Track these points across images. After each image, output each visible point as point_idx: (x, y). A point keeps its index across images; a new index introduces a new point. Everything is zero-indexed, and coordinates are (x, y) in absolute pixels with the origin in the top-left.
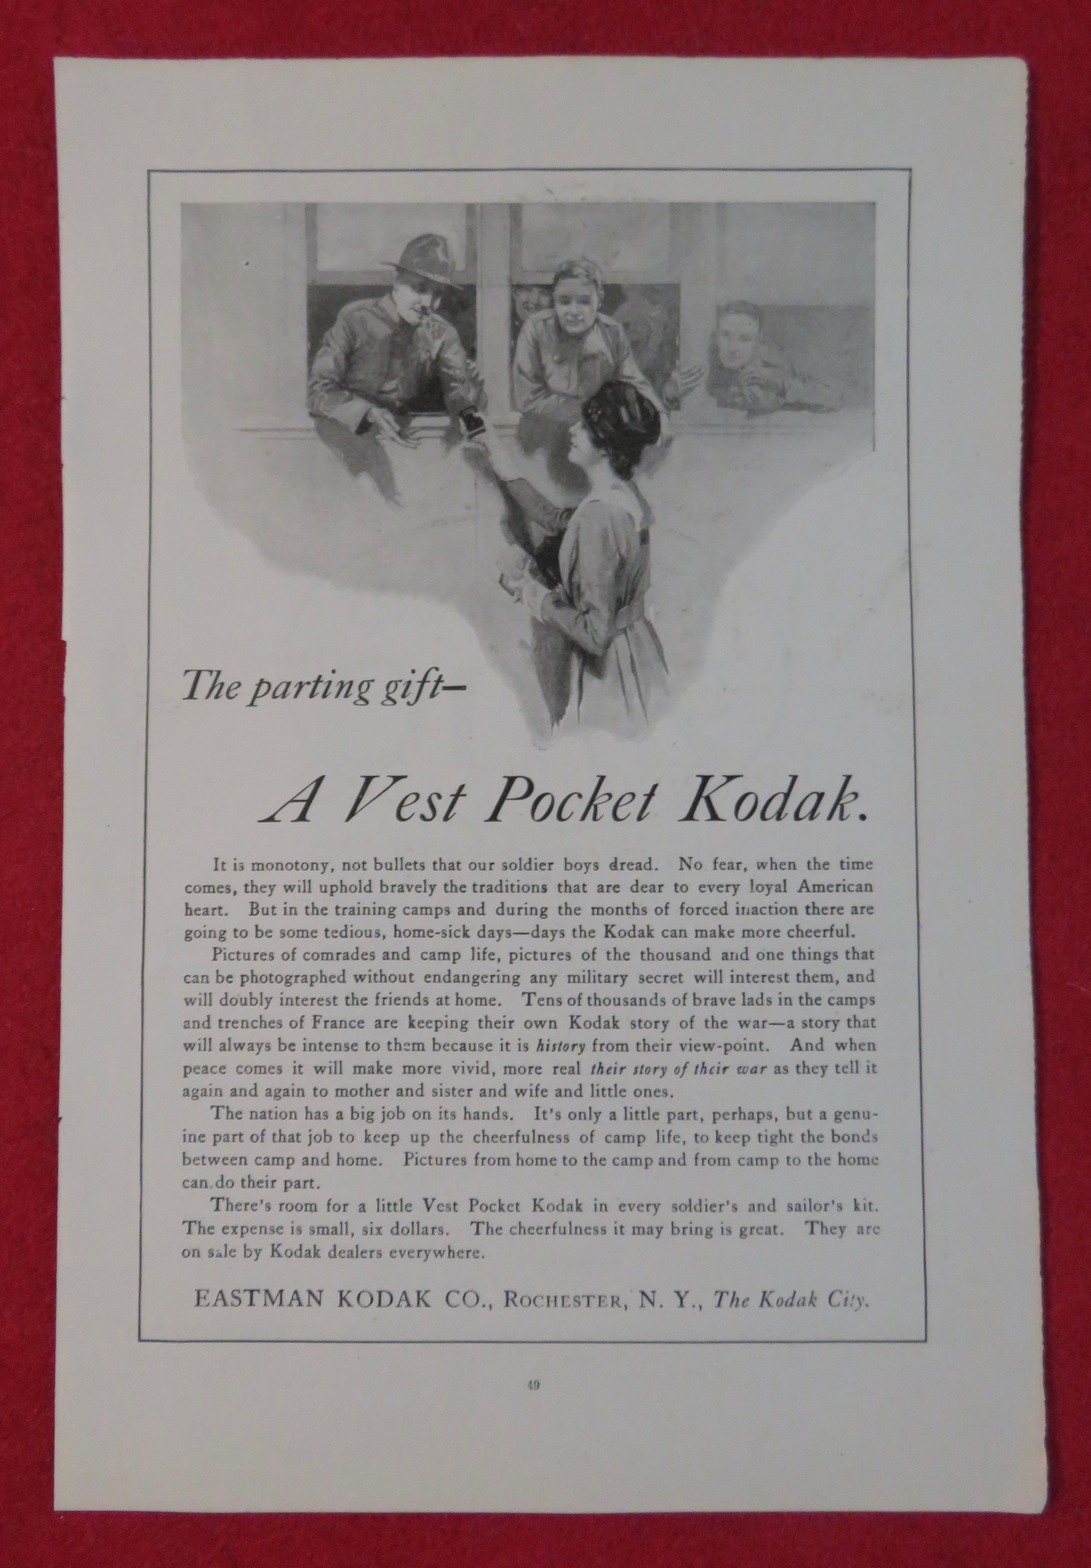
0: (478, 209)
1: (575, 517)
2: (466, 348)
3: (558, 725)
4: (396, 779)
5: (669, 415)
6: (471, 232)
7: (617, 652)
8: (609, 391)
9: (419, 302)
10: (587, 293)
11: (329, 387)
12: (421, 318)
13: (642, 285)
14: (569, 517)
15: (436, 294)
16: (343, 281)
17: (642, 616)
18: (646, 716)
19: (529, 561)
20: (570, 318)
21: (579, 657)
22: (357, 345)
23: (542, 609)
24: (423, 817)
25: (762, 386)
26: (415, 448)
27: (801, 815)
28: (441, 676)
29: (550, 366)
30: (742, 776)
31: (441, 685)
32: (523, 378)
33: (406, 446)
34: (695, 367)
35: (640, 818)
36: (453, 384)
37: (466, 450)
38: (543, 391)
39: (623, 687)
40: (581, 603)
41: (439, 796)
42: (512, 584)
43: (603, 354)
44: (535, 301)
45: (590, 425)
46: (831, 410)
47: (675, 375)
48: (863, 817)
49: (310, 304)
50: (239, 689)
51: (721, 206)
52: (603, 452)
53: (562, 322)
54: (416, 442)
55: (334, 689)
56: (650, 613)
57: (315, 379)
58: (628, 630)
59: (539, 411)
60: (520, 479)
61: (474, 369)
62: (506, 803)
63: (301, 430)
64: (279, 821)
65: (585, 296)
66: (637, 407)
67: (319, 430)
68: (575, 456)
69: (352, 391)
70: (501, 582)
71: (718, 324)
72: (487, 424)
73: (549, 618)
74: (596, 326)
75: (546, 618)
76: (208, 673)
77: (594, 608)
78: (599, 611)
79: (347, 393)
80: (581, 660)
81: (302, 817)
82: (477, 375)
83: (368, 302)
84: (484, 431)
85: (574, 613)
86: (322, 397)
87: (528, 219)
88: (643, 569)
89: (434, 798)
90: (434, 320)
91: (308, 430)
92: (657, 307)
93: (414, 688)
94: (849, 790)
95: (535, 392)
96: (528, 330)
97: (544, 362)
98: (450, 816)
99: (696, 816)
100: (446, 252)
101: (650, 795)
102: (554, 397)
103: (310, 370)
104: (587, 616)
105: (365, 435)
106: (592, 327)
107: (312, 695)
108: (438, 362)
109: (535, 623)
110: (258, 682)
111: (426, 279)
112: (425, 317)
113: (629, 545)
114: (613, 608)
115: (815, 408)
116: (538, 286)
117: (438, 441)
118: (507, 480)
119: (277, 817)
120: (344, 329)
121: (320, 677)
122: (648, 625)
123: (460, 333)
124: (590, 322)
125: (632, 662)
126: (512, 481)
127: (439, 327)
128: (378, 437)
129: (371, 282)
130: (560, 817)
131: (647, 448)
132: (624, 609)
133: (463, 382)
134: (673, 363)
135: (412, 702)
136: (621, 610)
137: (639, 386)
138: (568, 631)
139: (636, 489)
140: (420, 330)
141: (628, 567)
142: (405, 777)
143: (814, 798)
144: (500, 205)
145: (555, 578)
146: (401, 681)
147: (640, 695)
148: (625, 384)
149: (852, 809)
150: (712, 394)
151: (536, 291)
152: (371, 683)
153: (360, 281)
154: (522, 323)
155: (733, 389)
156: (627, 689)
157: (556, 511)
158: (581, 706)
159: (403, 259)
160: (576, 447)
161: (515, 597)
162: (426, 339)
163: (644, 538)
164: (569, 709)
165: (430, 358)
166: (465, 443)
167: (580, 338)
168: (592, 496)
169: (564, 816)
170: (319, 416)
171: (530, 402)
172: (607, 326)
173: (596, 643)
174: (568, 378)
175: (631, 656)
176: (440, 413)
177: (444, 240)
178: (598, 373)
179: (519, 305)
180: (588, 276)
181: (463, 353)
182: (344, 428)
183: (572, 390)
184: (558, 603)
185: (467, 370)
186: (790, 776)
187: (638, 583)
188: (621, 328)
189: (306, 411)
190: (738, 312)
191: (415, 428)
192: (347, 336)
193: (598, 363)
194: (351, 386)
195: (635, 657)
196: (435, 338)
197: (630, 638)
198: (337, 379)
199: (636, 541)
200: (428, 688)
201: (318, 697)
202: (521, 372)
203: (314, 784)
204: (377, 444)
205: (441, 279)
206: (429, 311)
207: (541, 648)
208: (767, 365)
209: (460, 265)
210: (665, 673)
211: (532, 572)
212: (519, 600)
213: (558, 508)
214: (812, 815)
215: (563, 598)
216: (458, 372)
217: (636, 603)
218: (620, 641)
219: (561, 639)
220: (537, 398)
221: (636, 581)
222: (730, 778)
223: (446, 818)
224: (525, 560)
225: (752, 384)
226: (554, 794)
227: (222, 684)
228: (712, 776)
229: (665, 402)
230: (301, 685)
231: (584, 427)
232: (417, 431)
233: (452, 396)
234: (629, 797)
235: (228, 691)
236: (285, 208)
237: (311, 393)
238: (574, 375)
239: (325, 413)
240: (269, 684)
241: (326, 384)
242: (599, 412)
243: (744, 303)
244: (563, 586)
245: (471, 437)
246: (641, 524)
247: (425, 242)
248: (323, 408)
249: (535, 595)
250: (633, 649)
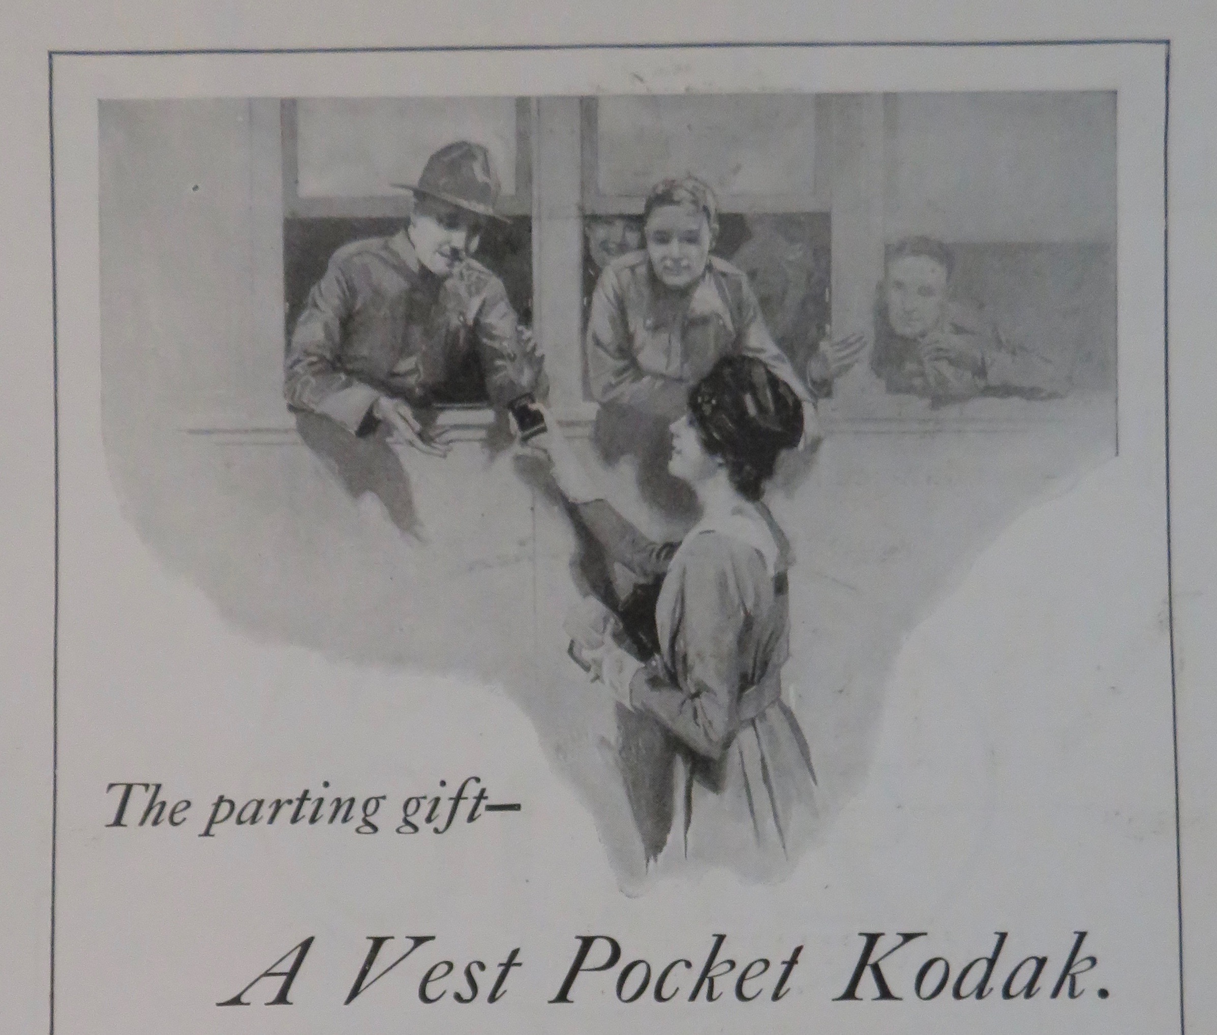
0: (534, 105)
1: (678, 555)
2: (518, 311)
3: (656, 860)
4: (419, 941)
5: (816, 407)
6: (522, 137)
7: (741, 753)
8: (727, 371)
9: (449, 242)
10: (694, 227)
11: (316, 368)
12: (451, 265)
13: (775, 215)
14: (669, 556)
15: (474, 229)
16: (336, 213)
17: (777, 700)
18: (784, 847)
19: (612, 620)
20: (669, 263)
21: (686, 762)
22: (358, 306)
23: (631, 691)
24: (458, 997)
25: (951, 362)
26: (445, 456)
27: (1013, 991)
28: (483, 791)
29: (641, 335)
30: (925, 934)
31: (484, 803)
32: (601, 352)
33: (429, 453)
34: (854, 335)
35: (776, 997)
36: (499, 363)
37: (518, 458)
38: (630, 372)
39: (751, 804)
40: (689, 680)
41: (482, 966)
42: (587, 655)
43: (719, 317)
44: (618, 240)
45: (700, 420)
46: (1052, 396)
47: (824, 346)
48: (1104, 993)
49: (289, 246)
50: (189, 810)
51: (890, 98)
52: (719, 460)
53: (658, 269)
54: (442, 448)
55: (327, 810)
56: (790, 695)
57: (295, 356)
58: (757, 722)
59: (625, 400)
60: (598, 500)
61: (529, 340)
62: (581, 976)
63: (276, 431)
64: (248, 1004)
65: (690, 232)
66: (769, 394)
67: (303, 431)
68: (678, 467)
69: (349, 373)
70: (571, 651)
71: (886, 270)
72: (549, 419)
73: (643, 703)
74: (707, 276)
75: (638, 704)
76: (143, 788)
77: (709, 690)
78: (715, 694)
79: (343, 377)
80: (689, 766)
81: (282, 998)
82: (534, 349)
83: (374, 243)
84: (544, 430)
85: (677, 697)
86: (307, 383)
87: (606, 120)
88: (778, 632)
89: (475, 969)
90: (469, 268)
91: (286, 431)
92: (798, 246)
93: (445, 808)
94: (1083, 953)
95: (620, 373)
96: (608, 282)
97: (632, 328)
98: (498, 995)
99: (859, 992)
100: (487, 170)
101: (791, 963)
102: (646, 380)
103: (289, 343)
104: (697, 700)
105: (371, 438)
106: (703, 276)
107: (294, 820)
108: (477, 329)
109: (622, 713)
110: (215, 800)
111: (458, 207)
112: (457, 263)
113: (757, 595)
114: (736, 689)
115: (1030, 393)
116: (621, 217)
117: (477, 445)
118: (579, 502)
119: (244, 999)
120: (338, 281)
121: (306, 792)
122: (787, 713)
123: (508, 288)
124: (702, 268)
125: (764, 767)
126: (586, 504)
127: (478, 278)
128: (389, 440)
129: (377, 214)
130: (659, 996)
131: (784, 454)
132: (751, 690)
133: (513, 359)
134: (821, 328)
135: (441, 828)
136: (747, 692)
137: (771, 362)
138: (670, 724)
139: (767, 513)
140: (449, 283)
141: (756, 628)
142: (433, 938)
143: (1033, 964)
144: (564, 99)
145: (650, 646)
146: (425, 798)
147: (776, 816)
148: (752, 361)
149: (1088, 981)
150: (879, 375)
151: (619, 225)
152: (381, 801)
153: (361, 212)
154: (599, 271)
155: (910, 366)
156: (756, 807)
157: (650, 548)
158: (689, 831)
159: (423, 180)
160: (679, 452)
161: (592, 674)
162: (457, 295)
163: (781, 585)
164: (670, 838)
165: (465, 325)
166: (517, 449)
167: (685, 292)
168: (704, 524)
169: (666, 992)
170: (303, 410)
171: (612, 386)
172: (724, 275)
173: (710, 741)
174: (668, 352)
175: (763, 759)
176: (478, 405)
177: (485, 152)
178: (712, 345)
179: (593, 244)
180: (695, 202)
181: (513, 316)
182: (341, 428)
183: (674, 368)
184: (654, 682)
185: (519, 341)
186: (996, 933)
187: (772, 650)
188: (744, 279)
189: (284, 403)
190: (916, 252)
191: (443, 426)
192: (344, 293)
193: (711, 330)
194: (349, 366)
195: (768, 760)
196: (471, 294)
197: (760, 734)
198: (328, 356)
199: (768, 589)
200: (465, 808)
201: (304, 823)
202: (598, 343)
203: (299, 949)
204: (388, 450)
205: (480, 208)
206: (463, 254)
207: (630, 749)
208: (959, 330)
209: (508, 187)
210: (812, 783)
211: (616, 636)
212: (597, 677)
213: (654, 543)
214: (1029, 991)
215: (662, 673)
216: (505, 344)
217: (768, 682)
218: (746, 737)
219: (659, 734)
220: (620, 383)
221: (768, 649)
222: (908, 937)
223: (492, 998)
224: (606, 620)
225: (937, 359)
226: (649, 962)
227: (163, 804)
228: (882, 934)
229: (810, 385)
230: (278, 805)
231: (691, 423)
232: (446, 431)
233: (496, 379)
234: (761, 966)
235: (173, 813)
236: (251, 106)
237: (291, 376)
238: (677, 346)
239: (313, 406)
240: (232, 804)
241: (312, 364)
242: (714, 402)
243: (925, 240)
244: (662, 658)
245: (525, 439)
246: (775, 568)
247: (455, 154)
248: (307, 398)
249: (621, 670)
250: (765, 747)
